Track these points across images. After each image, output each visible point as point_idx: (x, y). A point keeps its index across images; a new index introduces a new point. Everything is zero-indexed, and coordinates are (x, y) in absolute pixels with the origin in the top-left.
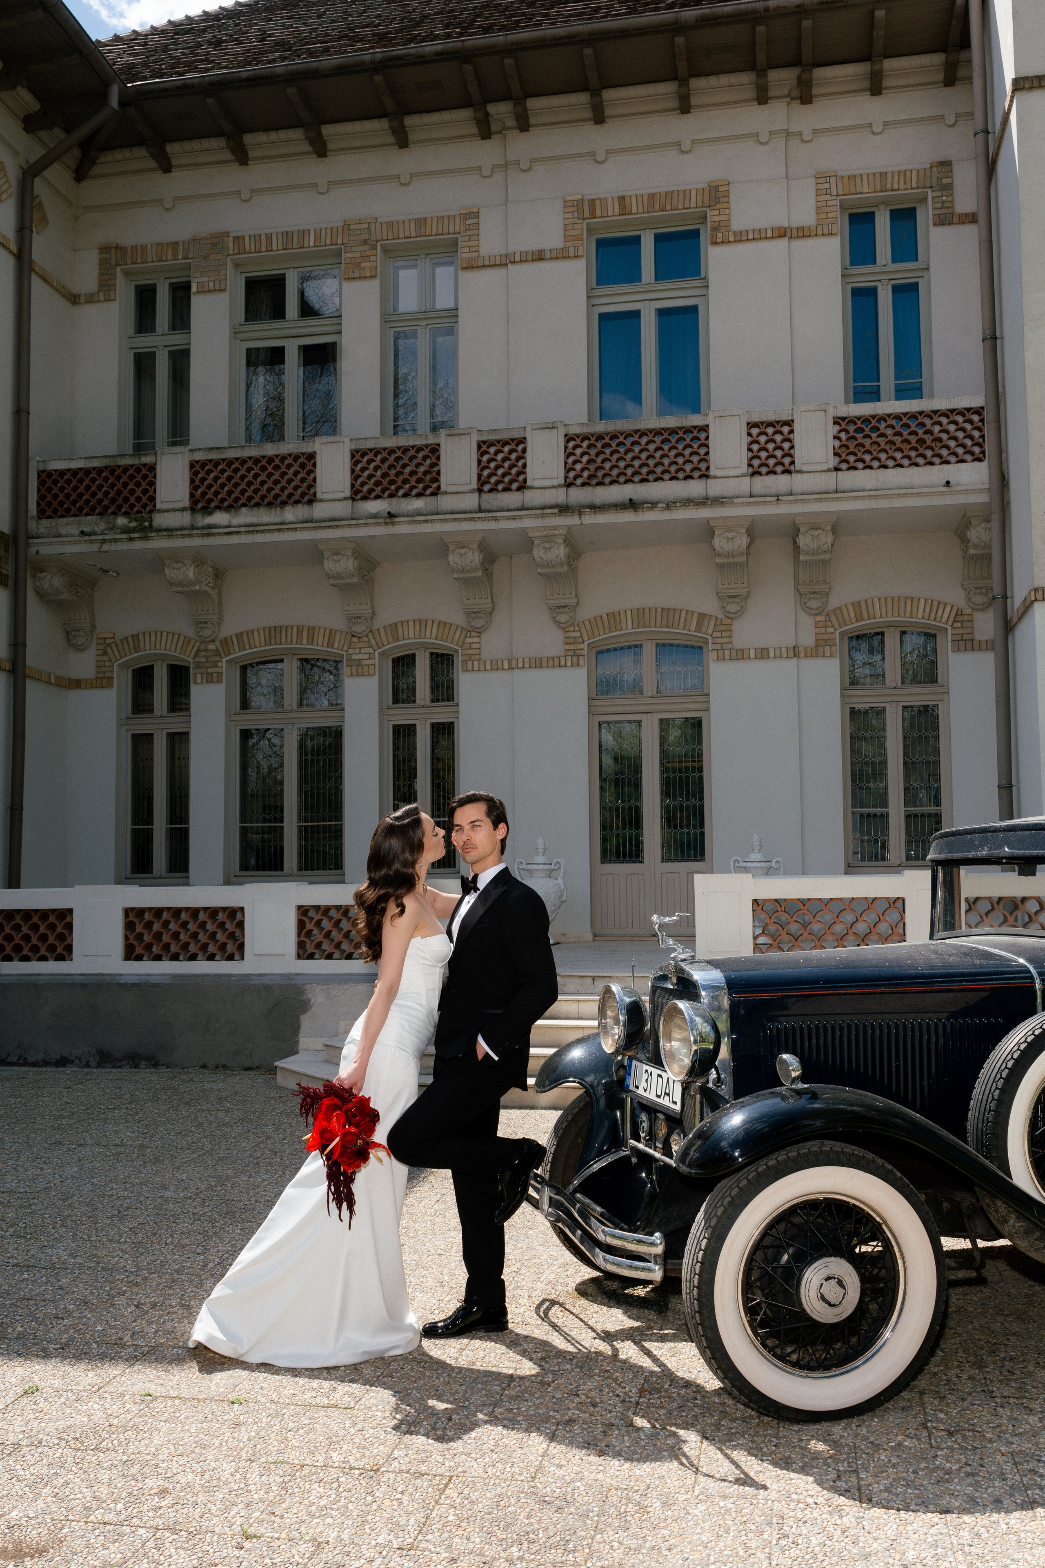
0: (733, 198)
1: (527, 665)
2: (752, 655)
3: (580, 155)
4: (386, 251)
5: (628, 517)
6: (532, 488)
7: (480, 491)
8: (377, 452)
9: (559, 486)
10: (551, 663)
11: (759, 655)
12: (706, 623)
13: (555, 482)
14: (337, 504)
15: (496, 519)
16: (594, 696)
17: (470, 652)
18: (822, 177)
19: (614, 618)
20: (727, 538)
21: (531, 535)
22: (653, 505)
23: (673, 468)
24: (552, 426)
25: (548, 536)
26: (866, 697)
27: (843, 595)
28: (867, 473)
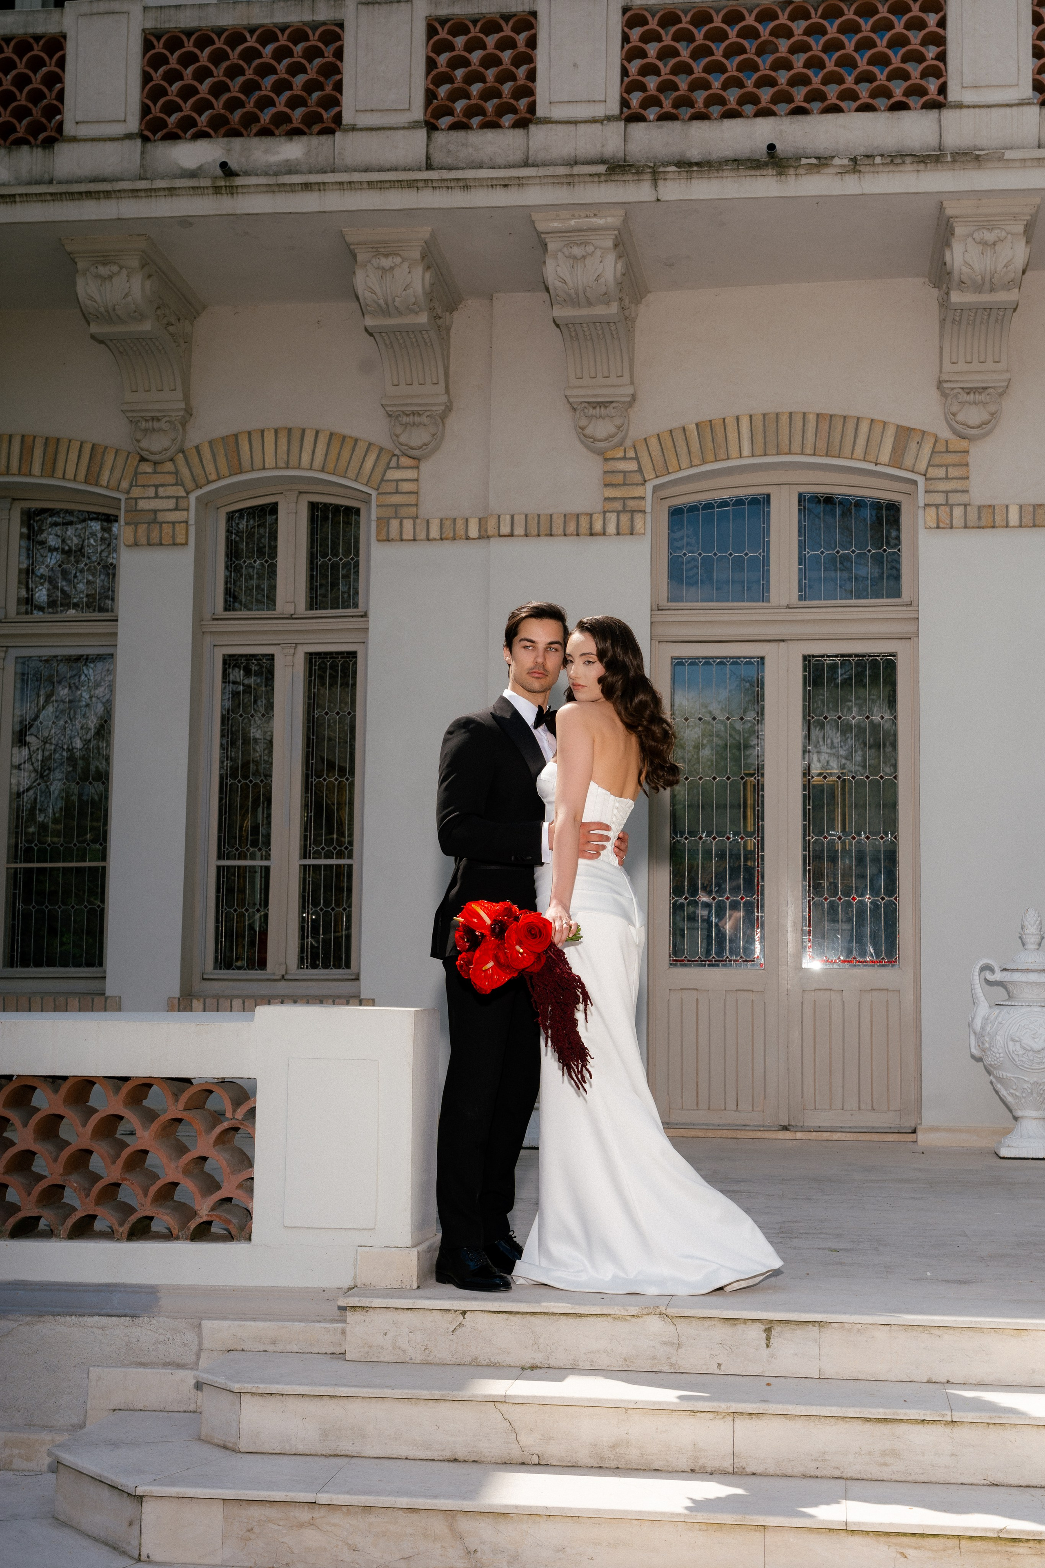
1: (519, 530)
2: (1014, 518)
5: (765, 187)
6: (547, 121)
7: (431, 127)
9: (609, 120)
10: (572, 528)
11: (1028, 519)
12: (913, 445)
13: (599, 111)
14: (110, 147)
15: (466, 185)
16: (664, 603)
17: (396, 499)
19: (712, 433)
20: (984, 243)
21: (541, 226)
22: (822, 162)
23: (864, 88)
25: (581, 227)
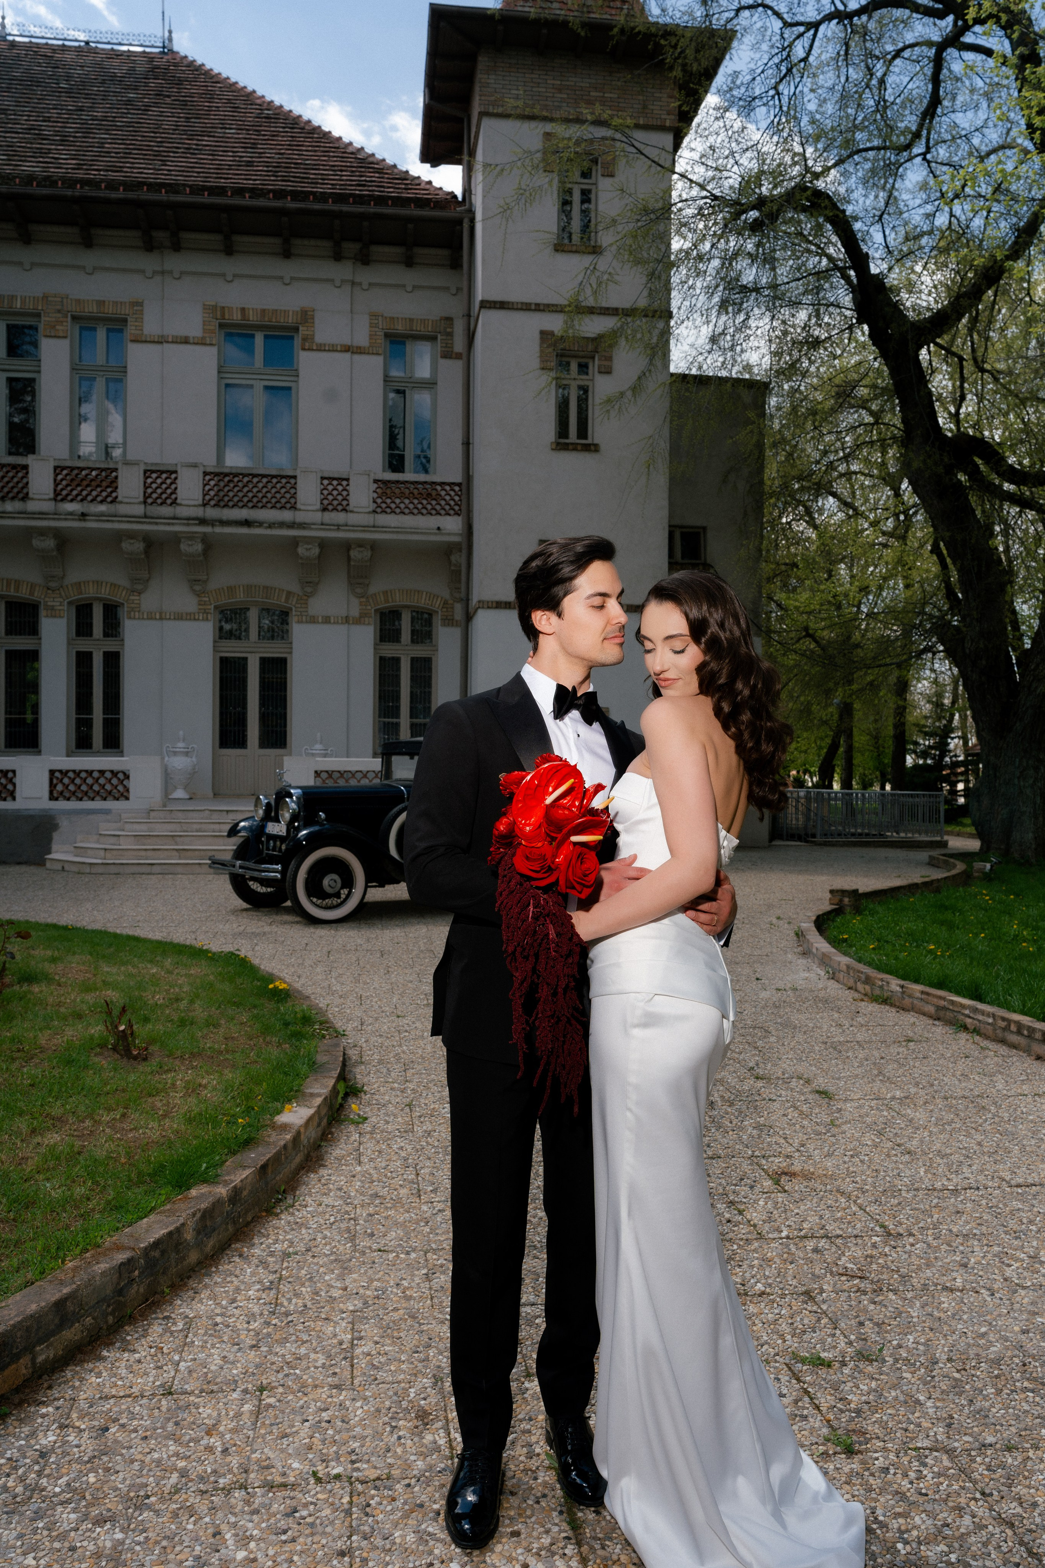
0: (317, 321)
1: (172, 618)
2: (320, 620)
3: (215, 274)
4: (74, 318)
5: (244, 530)
6: (180, 505)
7: (145, 502)
8: (72, 469)
9: (199, 505)
10: (188, 617)
11: (324, 621)
12: (291, 598)
13: (196, 503)
14: (44, 502)
15: (157, 524)
16: (218, 640)
17: (132, 605)
18: (373, 316)
19: (231, 589)
20: (307, 549)
21: (180, 535)
22: (260, 524)
23: (274, 500)
24: (195, 466)
25: (191, 537)
26: (389, 650)
27: (377, 586)
28: (393, 516)
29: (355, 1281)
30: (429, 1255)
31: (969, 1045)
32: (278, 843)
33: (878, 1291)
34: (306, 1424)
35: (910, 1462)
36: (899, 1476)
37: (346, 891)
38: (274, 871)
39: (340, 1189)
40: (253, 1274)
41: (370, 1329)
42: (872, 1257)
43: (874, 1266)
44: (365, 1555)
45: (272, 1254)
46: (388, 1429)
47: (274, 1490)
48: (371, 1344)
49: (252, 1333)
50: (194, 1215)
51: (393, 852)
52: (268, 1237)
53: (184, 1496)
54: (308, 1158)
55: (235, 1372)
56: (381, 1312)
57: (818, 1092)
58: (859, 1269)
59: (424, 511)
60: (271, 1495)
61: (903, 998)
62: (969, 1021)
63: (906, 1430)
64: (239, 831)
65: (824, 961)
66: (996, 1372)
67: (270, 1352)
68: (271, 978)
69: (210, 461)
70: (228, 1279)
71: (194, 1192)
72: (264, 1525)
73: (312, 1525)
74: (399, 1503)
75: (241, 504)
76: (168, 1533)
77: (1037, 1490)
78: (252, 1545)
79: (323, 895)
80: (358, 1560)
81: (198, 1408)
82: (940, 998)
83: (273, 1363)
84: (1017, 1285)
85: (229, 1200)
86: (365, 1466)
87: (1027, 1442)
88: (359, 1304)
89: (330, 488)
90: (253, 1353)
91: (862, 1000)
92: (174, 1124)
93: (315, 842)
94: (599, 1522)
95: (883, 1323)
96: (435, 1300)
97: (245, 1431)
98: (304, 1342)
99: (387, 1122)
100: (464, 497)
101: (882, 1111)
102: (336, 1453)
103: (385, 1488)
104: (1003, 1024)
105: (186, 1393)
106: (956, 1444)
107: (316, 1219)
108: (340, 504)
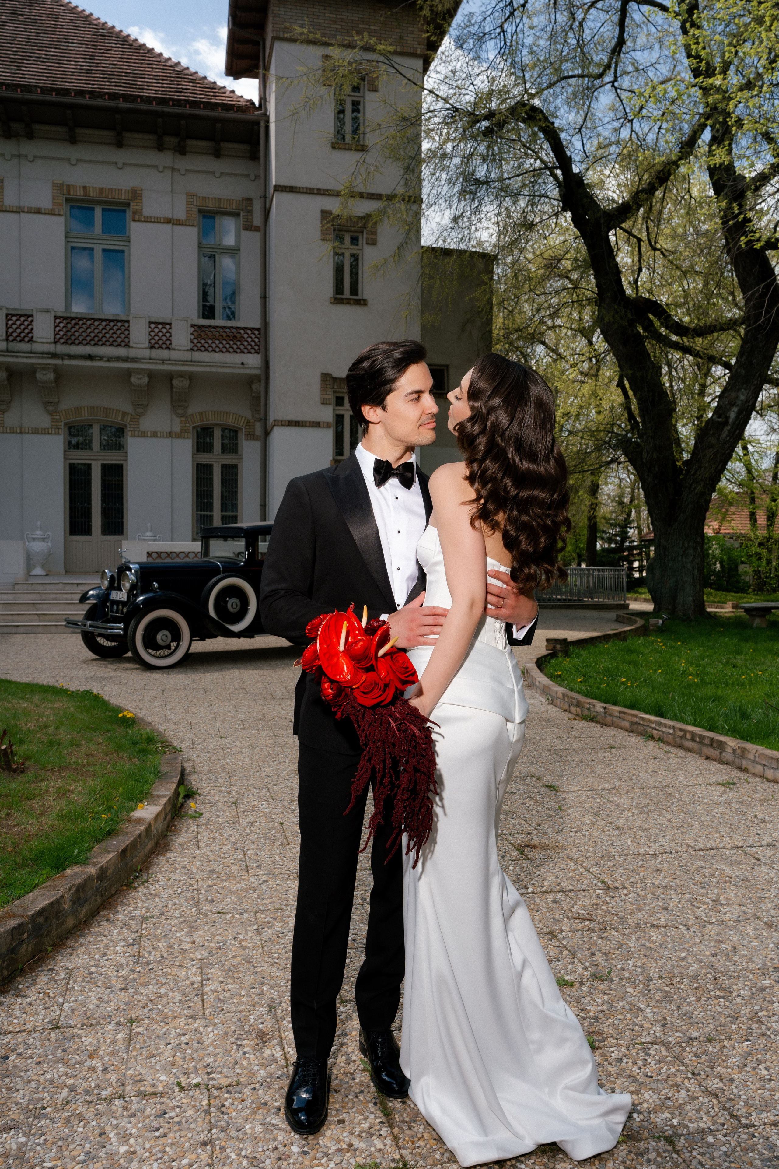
0: (144, 199)
1: (30, 432)
2: (150, 435)
3: (63, 159)
5: (88, 363)
6: (36, 342)
7: (7, 340)
9: (51, 343)
10: (44, 432)
11: (153, 435)
12: (126, 417)
13: (49, 341)
15: (17, 357)
16: (67, 450)
18: (190, 195)
19: (78, 410)
20: (138, 378)
21: (36, 366)
22: (101, 358)
23: (111, 340)
24: (47, 311)
25: (45, 368)
26: (204, 458)
27: (194, 408)
28: (206, 353)
29: (201, 936)
30: (258, 915)
31: (656, 750)
32: (120, 607)
33: (604, 929)
34: (169, 1046)
35: (637, 1053)
36: (630, 1064)
37: (175, 644)
38: (118, 629)
39: (184, 868)
40: (119, 934)
41: (215, 972)
42: (597, 905)
43: (599, 912)
44: (223, 1144)
45: (133, 918)
46: (235, 1047)
47: (147, 1098)
48: (216, 984)
49: (121, 979)
50: (70, 889)
51: (212, 613)
52: (129, 905)
53: (74, 1106)
54: (157, 844)
55: (109, 1009)
56: (223, 959)
57: (547, 786)
58: (588, 914)
59: (231, 350)
60: (144, 1102)
61: (606, 717)
62: (655, 732)
63: (633, 1030)
64: (88, 599)
65: (545, 691)
66: (695, 985)
67: (136, 993)
68: (120, 709)
69: (60, 308)
70: (99, 939)
71: (69, 872)
72: (140, 1125)
73: (179, 1123)
74: (247, 1103)
75: (85, 342)
76: (63, 1136)
77: (733, 1069)
78: (132, 1141)
79: (158, 647)
80: (218, 1148)
81: (80, 1038)
82: (634, 716)
83: (139, 1001)
84: (705, 921)
85: (98, 877)
86: (218, 1076)
87: (722, 1035)
88: (205, 954)
89: (156, 330)
90: (123, 994)
91: (575, 719)
92: (49, 821)
93: (150, 605)
94: (405, 1109)
95: (609, 953)
96: (265, 949)
97: (120, 1054)
98: (163, 984)
99: (219, 817)
100: (262, 339)
101: (596, 798)
102: (195, 1067)
103: (236, 1092)
104: (681, 734)
105: (70, 1027)
106: (670, 1039)
107: (166, 891)
108: (164, 343)
